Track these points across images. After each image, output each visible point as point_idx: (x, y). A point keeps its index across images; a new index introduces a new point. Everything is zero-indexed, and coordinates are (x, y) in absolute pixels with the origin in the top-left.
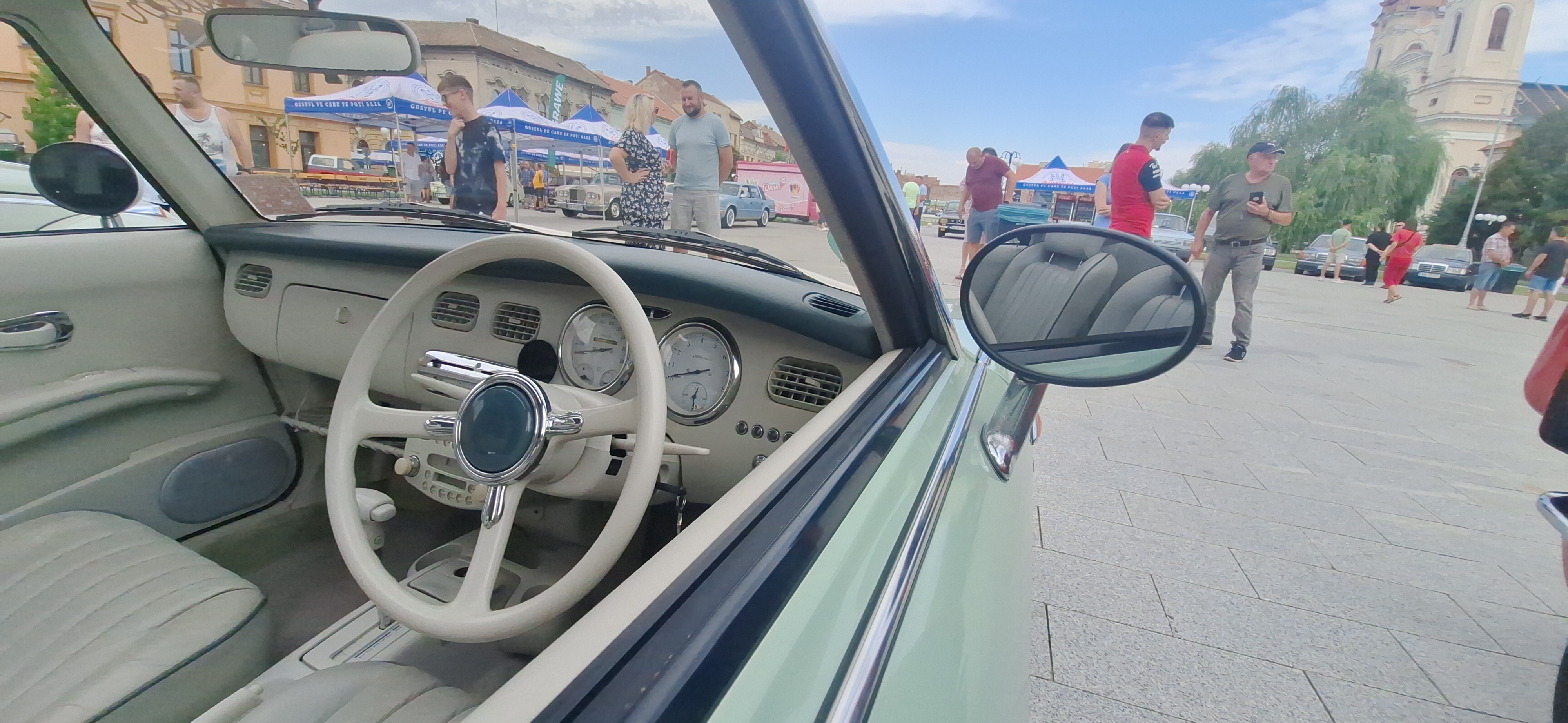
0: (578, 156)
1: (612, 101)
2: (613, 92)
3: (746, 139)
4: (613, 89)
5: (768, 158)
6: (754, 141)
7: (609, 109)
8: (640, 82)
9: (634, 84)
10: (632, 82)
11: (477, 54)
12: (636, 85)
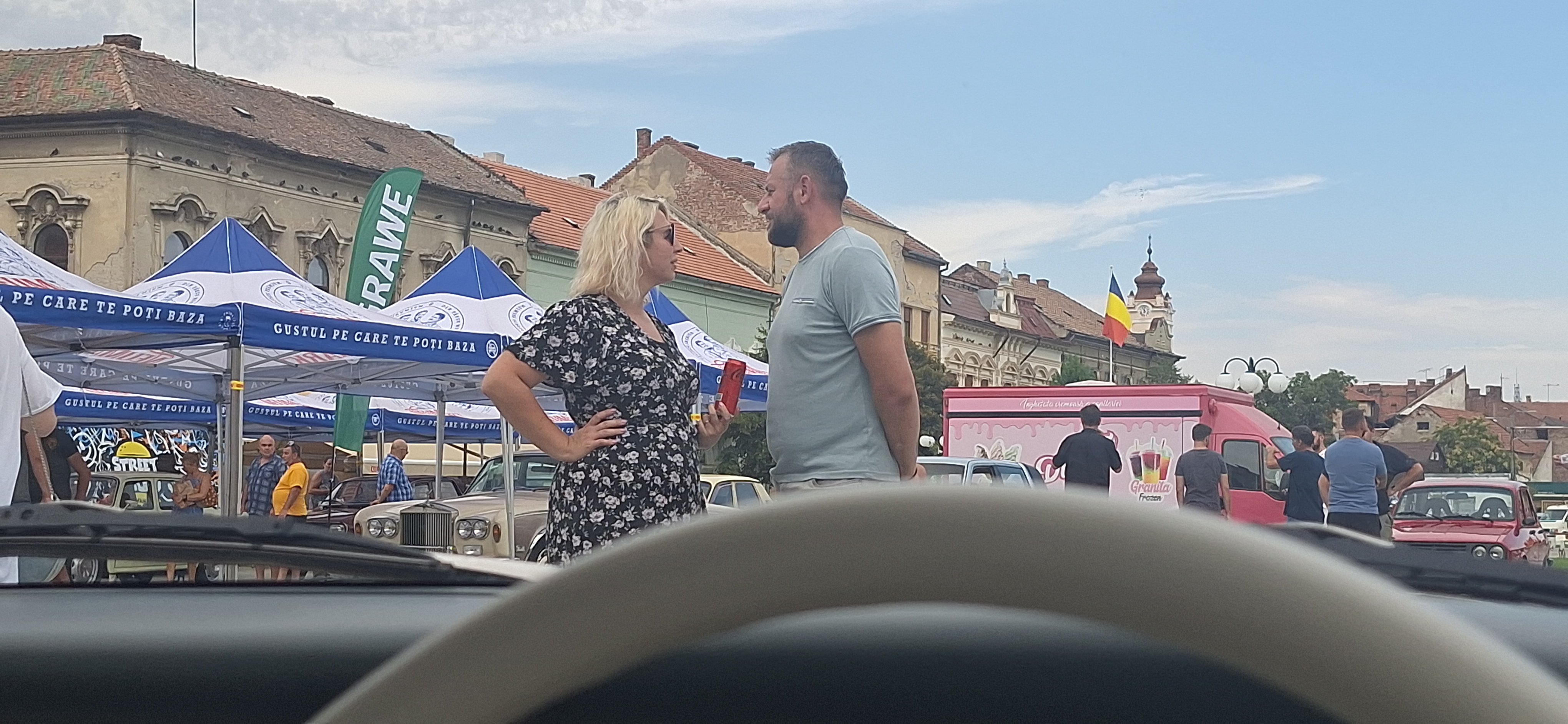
0: (428, 408)
1: (532, 237)
2: (538, 211)
3: (961, 322)
4: (537, 202)
5: (1039, 375)
6: (986, 326)
7: (520, 261)
8: (617, 177)
9: (598, 184)
10: (592, 178)
11: (131, 134)
12: (605, 186)
